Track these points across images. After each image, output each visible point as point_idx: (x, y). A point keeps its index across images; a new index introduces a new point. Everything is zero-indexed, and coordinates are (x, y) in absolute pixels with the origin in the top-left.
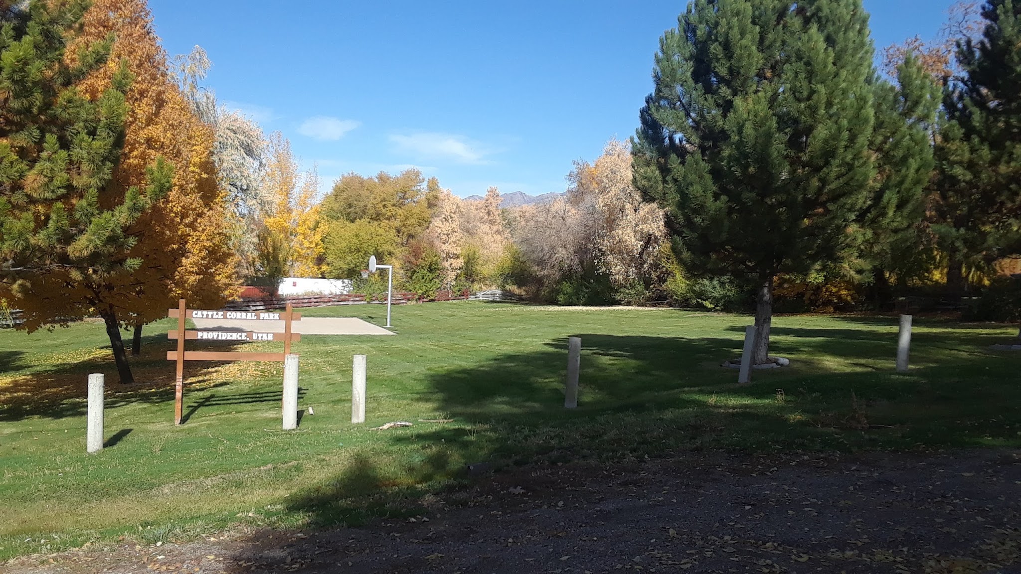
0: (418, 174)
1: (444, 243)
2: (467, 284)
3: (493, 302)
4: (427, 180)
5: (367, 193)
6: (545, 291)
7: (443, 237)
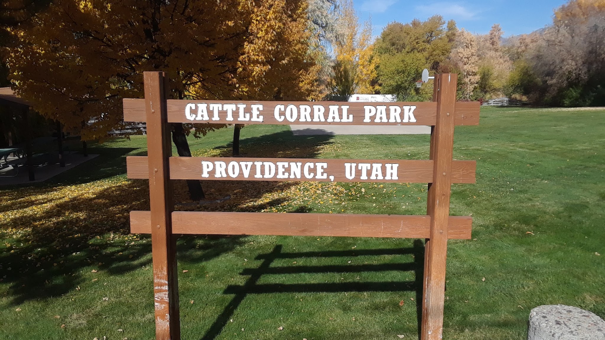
0: (440, 18)
1: (465, 65)
2: (481, 95)
3: (502, 106)
4: (447, 22)
5: (405, 35)
6: (548, 97)
7: (465, 60)
